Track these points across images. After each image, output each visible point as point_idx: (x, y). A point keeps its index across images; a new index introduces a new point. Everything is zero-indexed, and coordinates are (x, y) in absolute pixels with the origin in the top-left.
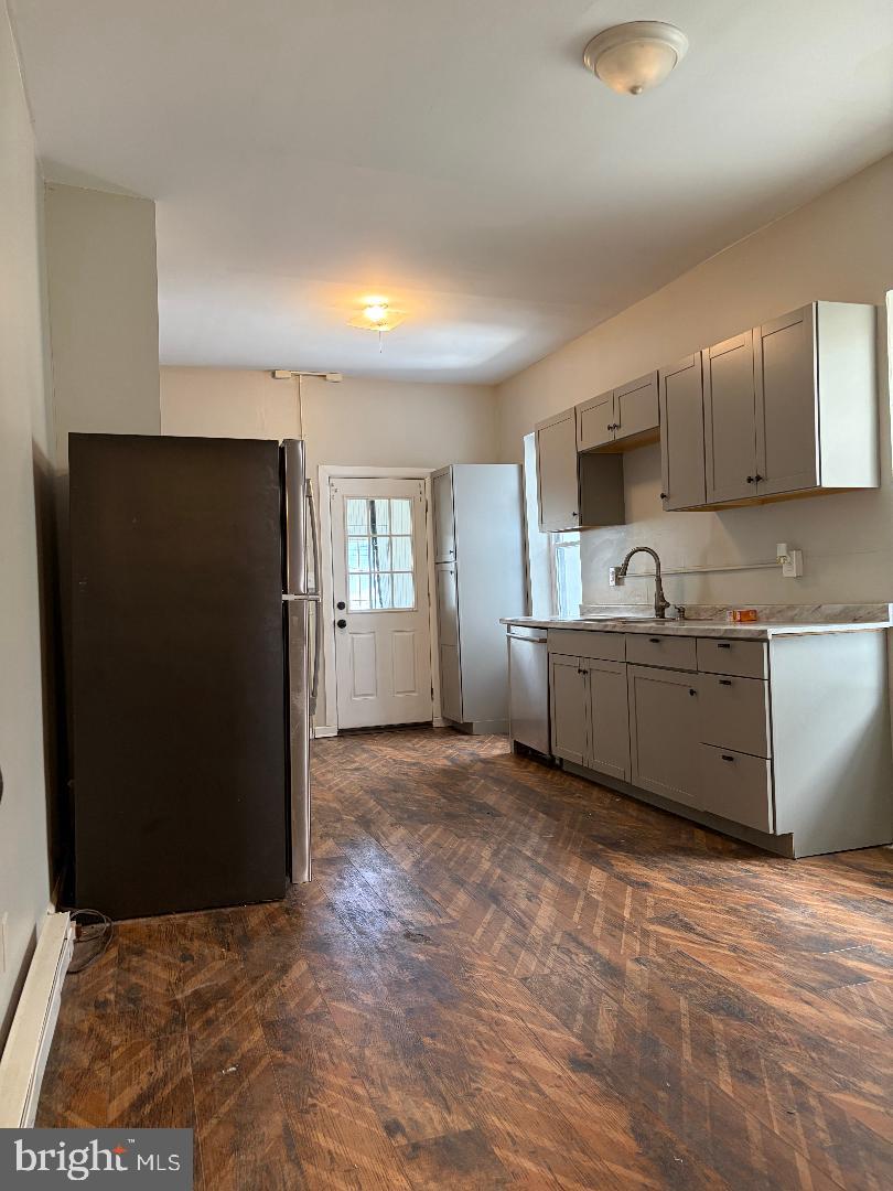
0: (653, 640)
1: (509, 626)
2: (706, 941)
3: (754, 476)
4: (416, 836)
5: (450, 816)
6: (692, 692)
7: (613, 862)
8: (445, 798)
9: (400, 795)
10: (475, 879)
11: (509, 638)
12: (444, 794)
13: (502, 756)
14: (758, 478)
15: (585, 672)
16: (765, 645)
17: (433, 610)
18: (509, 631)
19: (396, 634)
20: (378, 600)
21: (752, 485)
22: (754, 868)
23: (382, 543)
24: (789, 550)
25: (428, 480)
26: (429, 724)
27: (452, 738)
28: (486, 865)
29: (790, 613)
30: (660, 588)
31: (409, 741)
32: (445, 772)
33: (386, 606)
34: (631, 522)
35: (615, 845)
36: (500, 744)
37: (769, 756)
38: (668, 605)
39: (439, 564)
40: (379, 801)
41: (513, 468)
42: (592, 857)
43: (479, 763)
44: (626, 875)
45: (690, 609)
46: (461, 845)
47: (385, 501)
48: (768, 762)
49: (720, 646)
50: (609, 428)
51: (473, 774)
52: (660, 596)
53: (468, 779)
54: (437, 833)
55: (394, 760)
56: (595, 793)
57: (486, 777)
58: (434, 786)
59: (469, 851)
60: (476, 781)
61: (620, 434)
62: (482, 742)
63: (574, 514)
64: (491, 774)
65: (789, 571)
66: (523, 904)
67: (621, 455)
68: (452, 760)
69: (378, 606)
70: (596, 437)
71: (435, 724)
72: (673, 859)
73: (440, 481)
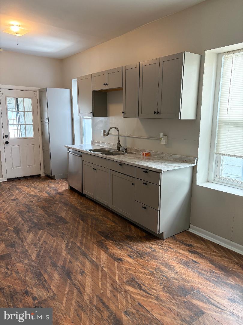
0: (120, 165)
1: (68, 149)
2: (147, 295)
3: (156, 112)
4: (37, 238)
5: (49, 224)
6: (133, 184)
7: (108, 247)
8: (47, 214)
9: (30, 214)
10: (60, 263)
11: (68, 153)
12: (46, 211)
13: (65, 190)
14: (158, 113)
15: (95, 169)
16: (160, 174)
17: (40, 138)
18: (68, 150)
19: (27, 146)
20: (20, 135)
21: (156, 115)
22: (153, 246)
23: (21, 114)
24: (164, 135)
25: (37, 93)
26: (40, 175)
27: (48, 181)
28: (64, 253)
29: (162, 155)
30: (119, 141)
31: (33, 183)
32: (46, 200)
33: (24, 136)
34: (109, 116)
35: (107, 237)
36: (64, 184)
37: (159, 210)
38: (121, 147)
39: (42, 122)
40: (22, 217)
41: (68, 90)
42: (101, 245)
43: (58, 195)
44: (114, 254)
45: (128, 148)
46: (54, 241)
47: (22, 99)
48: (159, 212)
49: (144, 172)
50: (104, 84)
51: (56, 201)
52: (119, 144)
53: (55, 203)
54: (45, 235)
55: (28, 194)
56: (97, 207)
57: (60, 202)
58: (43, 208)
59: (57, 245)
60: (58, 205)
61: (108, 87)
62: (58, 183)
63: (91, 112)
64: (63, 201)
65: (163, 142)
66: (79, 277)
67: (107, 92)
68: (49, 194)
69: (21, 137)
70: (99, 87)
71: (42, 175)
72: (127, 243)
73: (42, 93)
